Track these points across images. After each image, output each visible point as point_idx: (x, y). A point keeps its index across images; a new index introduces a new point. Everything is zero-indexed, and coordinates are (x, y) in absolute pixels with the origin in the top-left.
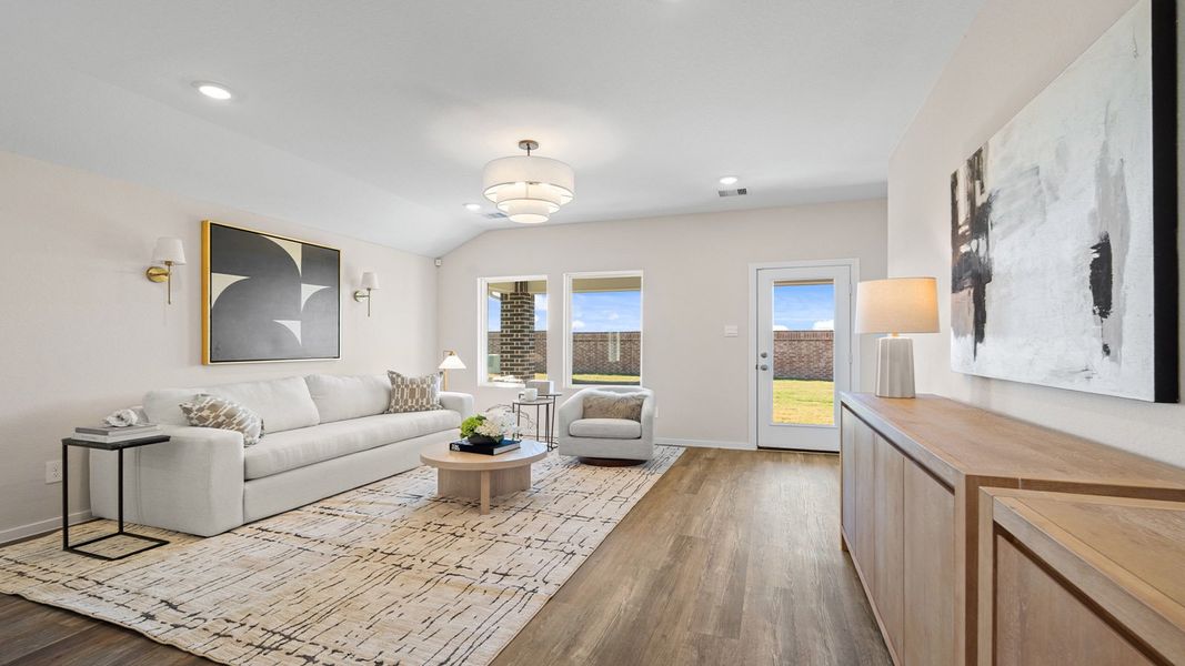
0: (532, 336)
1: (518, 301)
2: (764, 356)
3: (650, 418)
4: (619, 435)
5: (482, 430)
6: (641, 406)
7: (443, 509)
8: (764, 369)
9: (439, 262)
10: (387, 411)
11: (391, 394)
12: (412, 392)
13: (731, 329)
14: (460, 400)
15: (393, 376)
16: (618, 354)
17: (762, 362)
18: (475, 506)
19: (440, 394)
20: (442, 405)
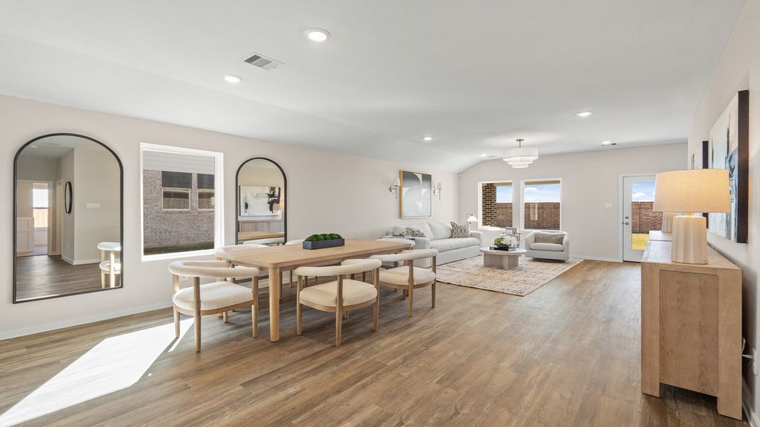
0: (496, 206)
1: (489, 190)
2: (627, 218)
3: (568, 243)
4: (553, 249)
5: (503, 242)
6: (562, 238)
7: (487, 269)
8: (627, 224)
9: (460, 175)
10: (451, 237)
11: (452, 231)
12: (461, 230)
13: (608, 205)
14: (479, 234)
15: (453, 224)
16: (536, 216)
17: (626, 221)
18: (502, 268)
19: (471, 232)
20: (472, 236)
